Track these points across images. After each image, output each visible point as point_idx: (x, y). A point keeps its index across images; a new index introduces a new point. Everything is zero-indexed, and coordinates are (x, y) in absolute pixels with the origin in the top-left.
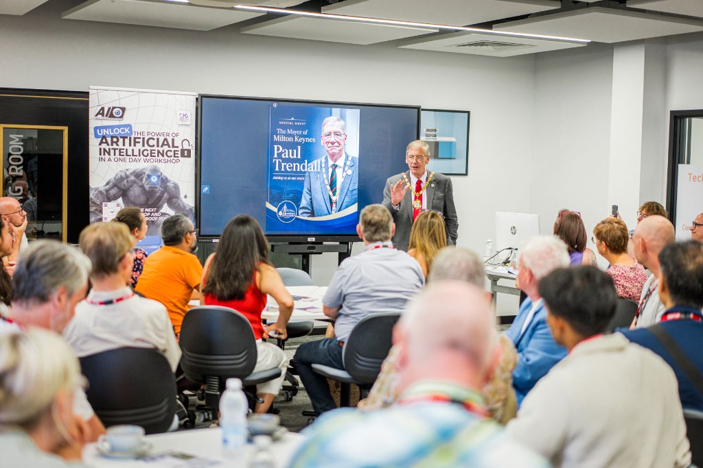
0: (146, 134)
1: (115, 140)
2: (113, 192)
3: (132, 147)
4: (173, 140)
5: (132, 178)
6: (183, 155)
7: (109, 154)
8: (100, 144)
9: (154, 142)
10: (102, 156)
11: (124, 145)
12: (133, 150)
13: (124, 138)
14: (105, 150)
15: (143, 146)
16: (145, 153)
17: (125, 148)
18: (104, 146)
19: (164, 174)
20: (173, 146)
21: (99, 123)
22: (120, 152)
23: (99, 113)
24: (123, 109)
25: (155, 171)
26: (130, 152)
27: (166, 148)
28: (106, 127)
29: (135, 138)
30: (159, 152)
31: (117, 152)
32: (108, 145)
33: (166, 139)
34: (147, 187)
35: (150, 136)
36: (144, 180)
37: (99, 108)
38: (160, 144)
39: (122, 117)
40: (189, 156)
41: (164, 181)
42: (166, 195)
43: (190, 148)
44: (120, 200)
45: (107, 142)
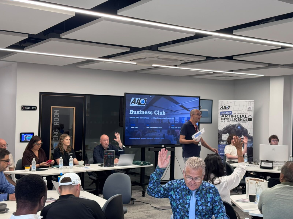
0: (236, 114)
1: (226, 116)
2: (225, 131)
3: (232, 118)
4: (246, 115)
5: (232, 127)
6: (249, 120)
7: (224, 120)
8: (222, 117)
9: (239, 116)
10: (222, 121)
11: (229, 117)
12: (232, 119)
13: (229, 115)
14: (223, 119)
15: (236, 117)
16: (236, 119)
17: (229, 118)
18: (223, 117)
19: (243, 126)
20: (246, 117)
21: (221, 111)
22: (228, 119)
23: (221, 108)
24: (229, 106)
25: (239, 125)
26: (231, 119)
27: (243, 118)
28: (224, 112)
29: (233, 115)
30: (241, 119)
31: (227, 119)
32: (224, 117)
33: (243, 115)
34: (237, 130)
35: (238, 114)
36: (236, 128)
37: (222, 106)
38: (241, 117)
39: (229, 109)
40: (251, 120)
41: (242, 128)
42: (243, 132)
43: (251, 118)
44: (228, 134)
45: (224, 116)
